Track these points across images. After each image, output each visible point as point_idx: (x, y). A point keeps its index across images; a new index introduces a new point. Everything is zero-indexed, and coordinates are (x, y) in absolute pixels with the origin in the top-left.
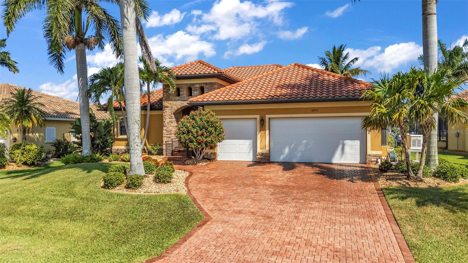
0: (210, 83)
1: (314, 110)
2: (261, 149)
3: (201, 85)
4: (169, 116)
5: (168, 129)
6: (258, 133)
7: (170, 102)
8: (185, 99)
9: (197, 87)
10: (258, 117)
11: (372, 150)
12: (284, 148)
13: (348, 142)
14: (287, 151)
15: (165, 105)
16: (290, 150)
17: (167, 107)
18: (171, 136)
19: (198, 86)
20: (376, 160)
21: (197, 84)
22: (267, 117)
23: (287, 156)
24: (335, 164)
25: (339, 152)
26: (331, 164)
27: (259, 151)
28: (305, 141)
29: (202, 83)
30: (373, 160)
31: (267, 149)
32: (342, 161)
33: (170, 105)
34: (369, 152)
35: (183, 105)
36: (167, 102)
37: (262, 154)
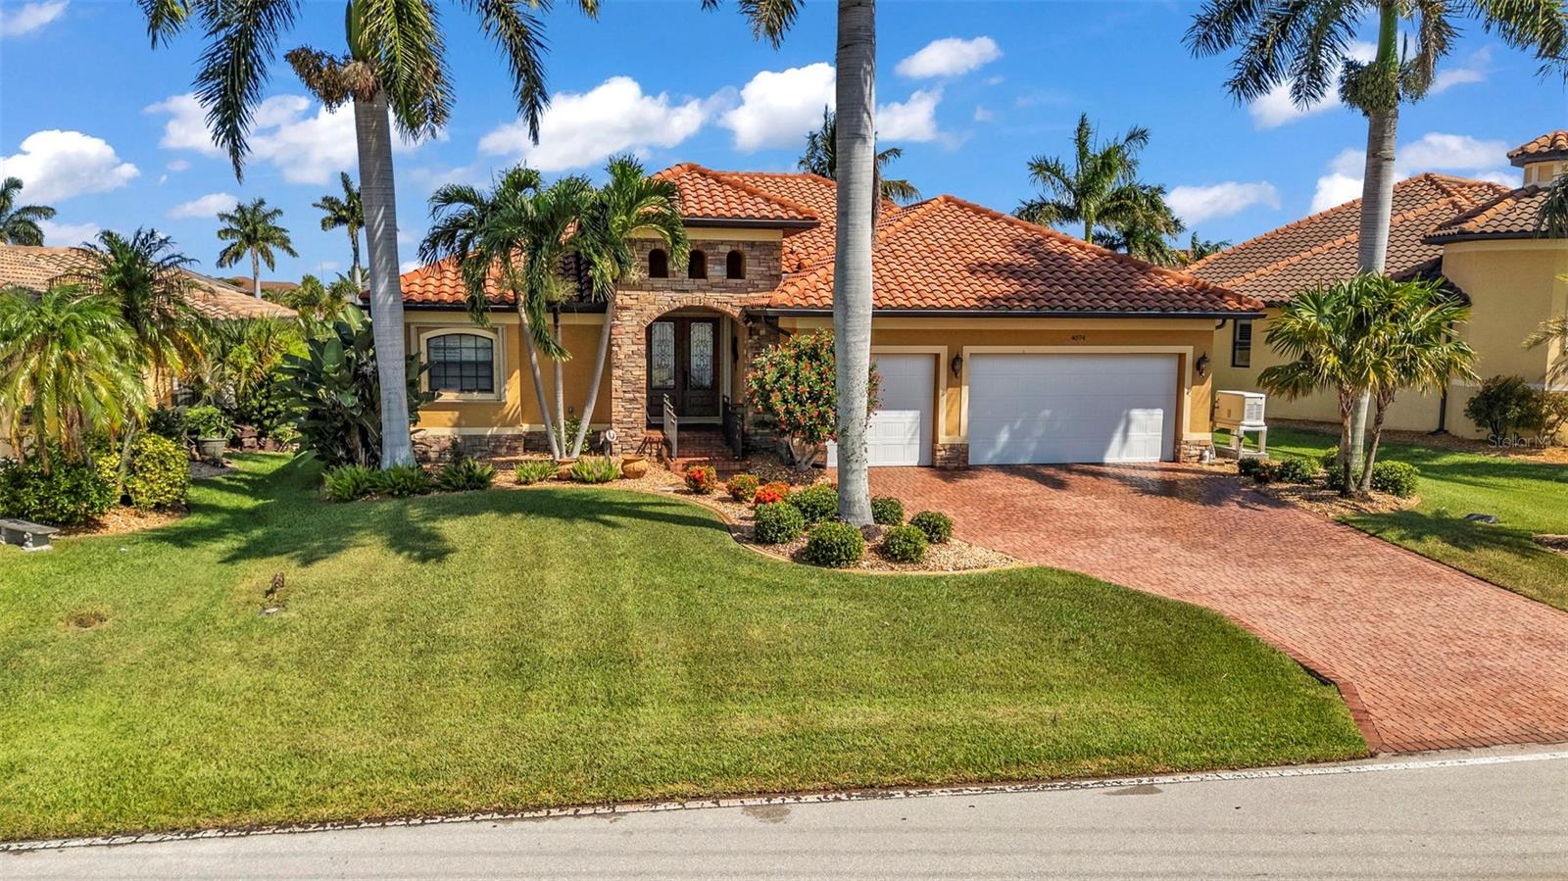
0: (765, 244)
1: (1077, 338)
2: (948, 434)
3: (734, 248)
4: (630, 336)
5: (628, 376)
6: (941, 392)
7: (635, 294)
8: (686, 287)
9: (722, 254)
10: (943, 350)
11: (1191, 430)
12: (998, 430)
13: (1138, 414)
14: (1004, 437)
15: (620, 302)
16: (1013, 434)
17: (626, 308)
18: (637, 395)
19: (727, 249)
20: (1198, 452)
21: (722, 243)
22: (967, 350)
23: (1003, 450)
24: (1108, 465)
25: (1117, 438)
26: (1101, 464)
27: (943, 438)
28: (1047, 413)
29: (739, 242)
30: (1193, 452)
31: (963, 432)
32: (1125, 459)
33: (634, 302)
34: (1187, 435)
35: (678, 304)
36: (627, 292)
37: (952, 447)
